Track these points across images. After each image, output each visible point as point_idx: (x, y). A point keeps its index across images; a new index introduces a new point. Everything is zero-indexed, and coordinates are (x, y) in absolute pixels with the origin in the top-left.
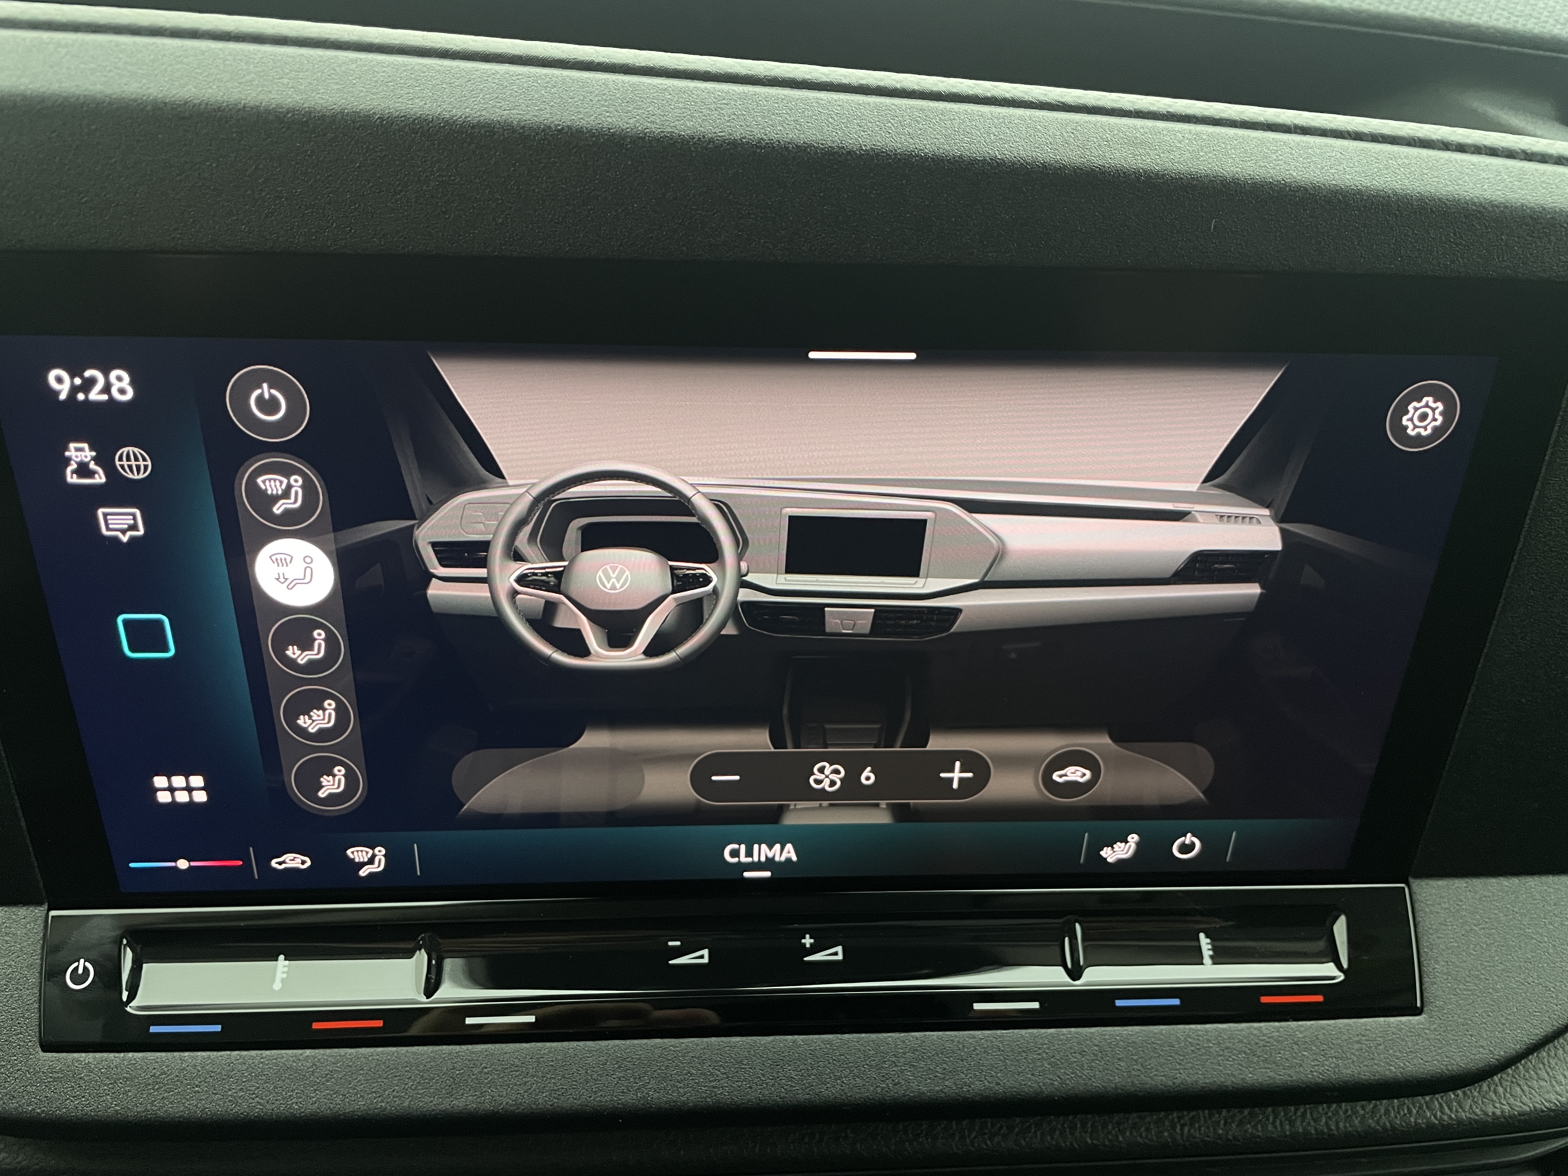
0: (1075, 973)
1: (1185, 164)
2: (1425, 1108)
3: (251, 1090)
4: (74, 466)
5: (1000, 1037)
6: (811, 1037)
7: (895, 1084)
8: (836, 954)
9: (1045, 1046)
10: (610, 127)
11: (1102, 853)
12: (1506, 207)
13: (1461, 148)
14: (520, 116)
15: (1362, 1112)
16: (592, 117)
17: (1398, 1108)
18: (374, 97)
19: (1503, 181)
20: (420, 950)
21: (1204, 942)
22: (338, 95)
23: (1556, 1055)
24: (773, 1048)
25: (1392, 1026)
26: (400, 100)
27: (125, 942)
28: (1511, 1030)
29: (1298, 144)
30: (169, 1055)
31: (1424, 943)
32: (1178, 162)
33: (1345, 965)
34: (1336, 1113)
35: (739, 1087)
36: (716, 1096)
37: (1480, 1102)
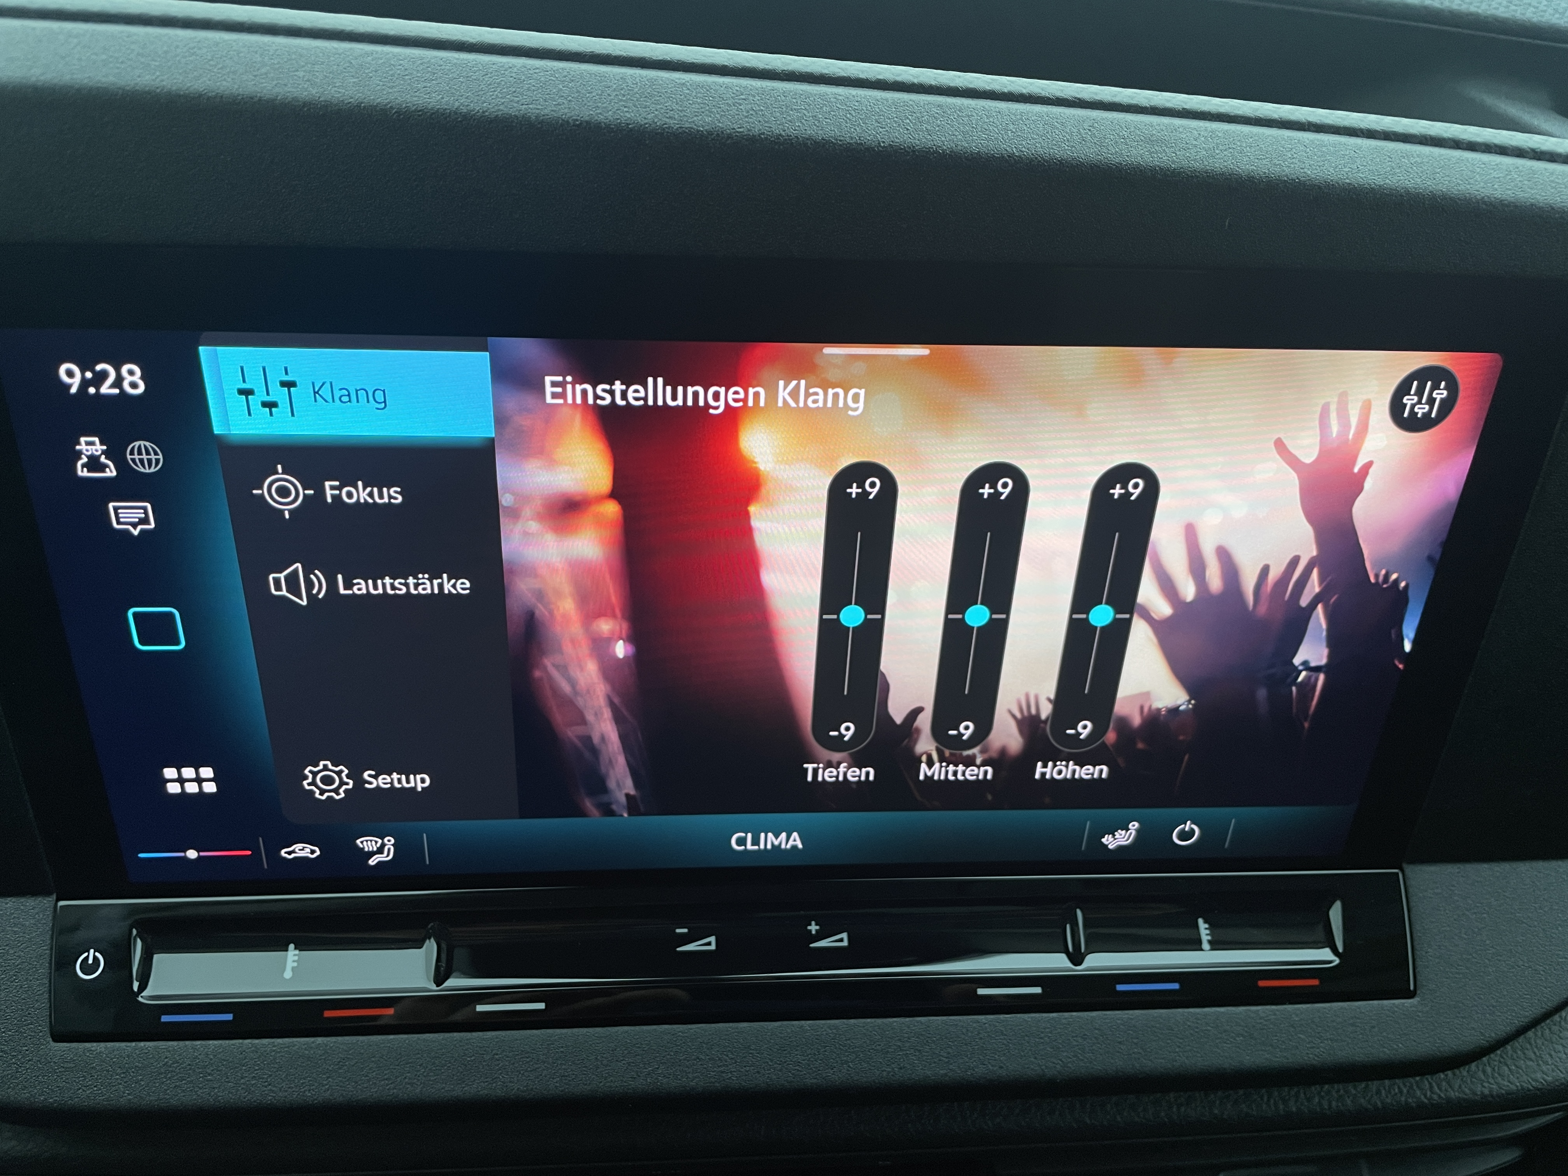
0: (1076, 958)
1: (1201, 162)
2: (1415, 1087)
3: (263, 1078)
4: (85, 460)
5: (1003, 1021)
6: (818, 1022)
7: (901, 1068)
8: (842, 940)
9: (1047, 1030)
10: (628, 122)
11: (1104, 840)
12: (1516, 206)
13: (1472, 147)
14: (537, 111)
15: (1354, 1092)
16: (610, 113)
17: (1389, 1088)
18: (390, 91)
19: (1513, 180)
20: (430, 939)
21: (1203, 928)
22: (354, 89)
23: (1542, 1035)
24: (780, 1033)
25: (1385, 1008)
26: (417, 94)
27: (135, 932)
28: (1501, 1013)
29: (1312, 141)
30: (181, 1043)
31: (1417, 927)
32: (1195, 160)
33: (1341, 950)
34: (1328, 1092)
35: (747, 1071)
36: (724, 1080)
37: (1469, 1082)
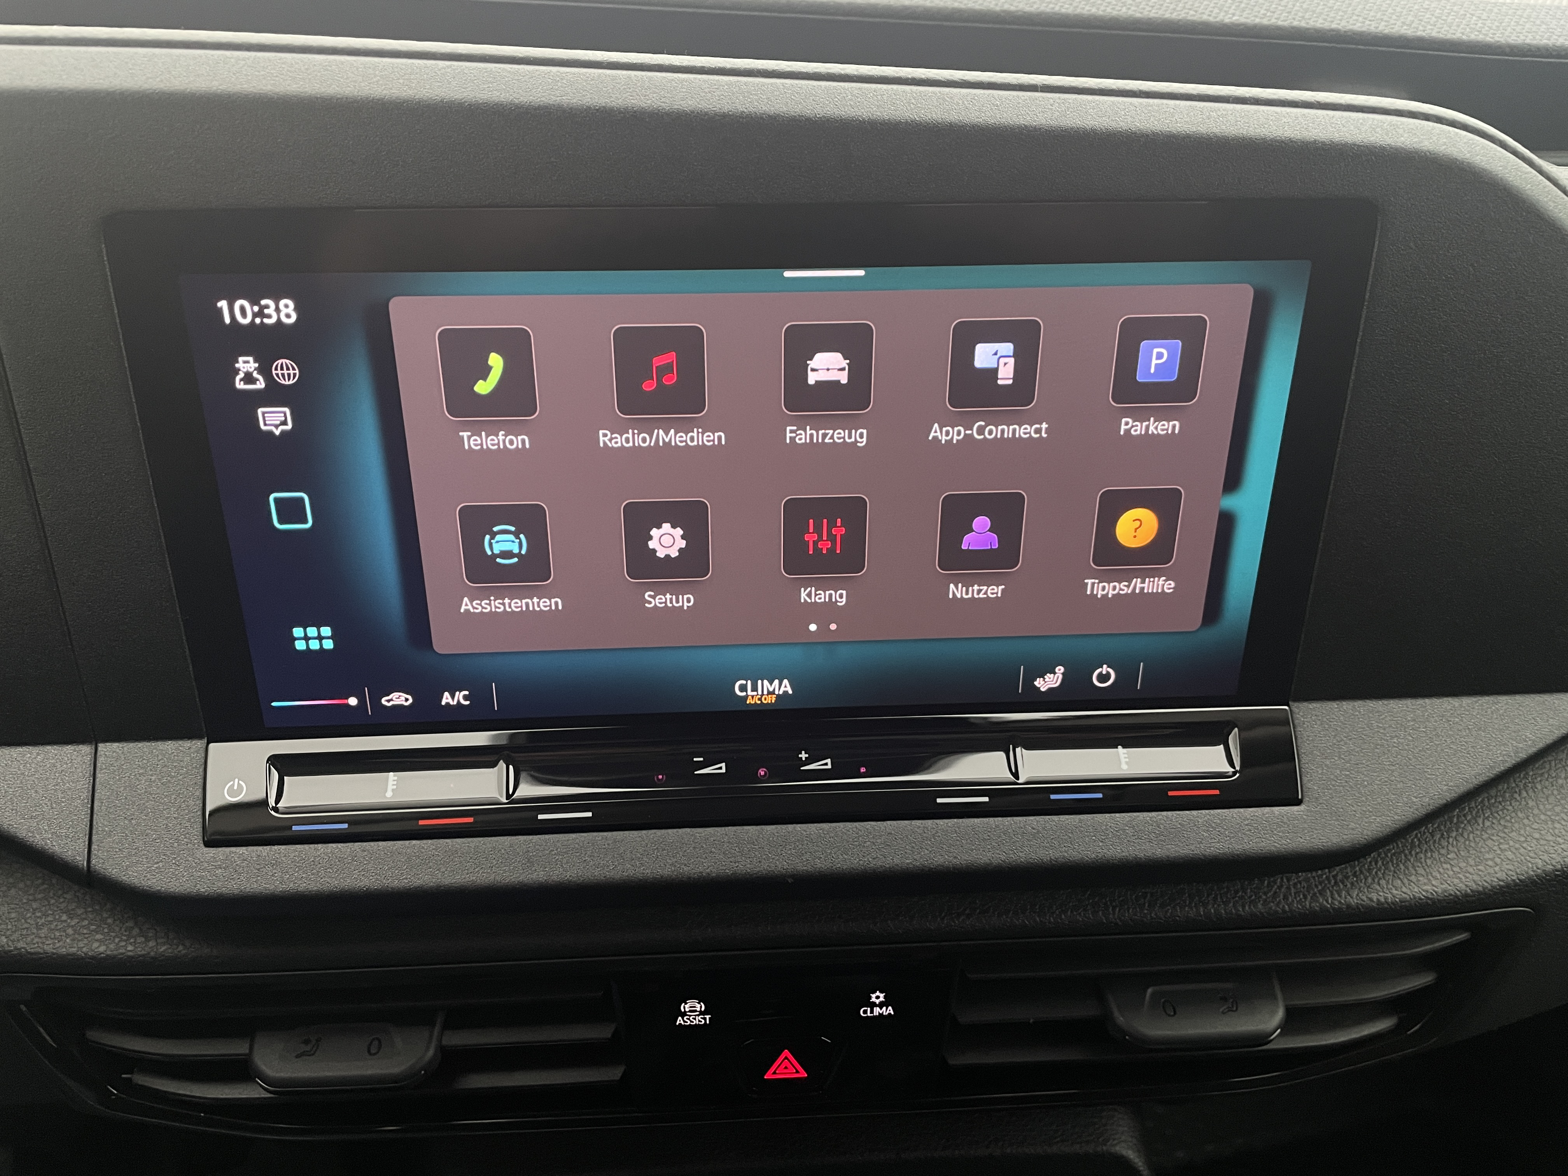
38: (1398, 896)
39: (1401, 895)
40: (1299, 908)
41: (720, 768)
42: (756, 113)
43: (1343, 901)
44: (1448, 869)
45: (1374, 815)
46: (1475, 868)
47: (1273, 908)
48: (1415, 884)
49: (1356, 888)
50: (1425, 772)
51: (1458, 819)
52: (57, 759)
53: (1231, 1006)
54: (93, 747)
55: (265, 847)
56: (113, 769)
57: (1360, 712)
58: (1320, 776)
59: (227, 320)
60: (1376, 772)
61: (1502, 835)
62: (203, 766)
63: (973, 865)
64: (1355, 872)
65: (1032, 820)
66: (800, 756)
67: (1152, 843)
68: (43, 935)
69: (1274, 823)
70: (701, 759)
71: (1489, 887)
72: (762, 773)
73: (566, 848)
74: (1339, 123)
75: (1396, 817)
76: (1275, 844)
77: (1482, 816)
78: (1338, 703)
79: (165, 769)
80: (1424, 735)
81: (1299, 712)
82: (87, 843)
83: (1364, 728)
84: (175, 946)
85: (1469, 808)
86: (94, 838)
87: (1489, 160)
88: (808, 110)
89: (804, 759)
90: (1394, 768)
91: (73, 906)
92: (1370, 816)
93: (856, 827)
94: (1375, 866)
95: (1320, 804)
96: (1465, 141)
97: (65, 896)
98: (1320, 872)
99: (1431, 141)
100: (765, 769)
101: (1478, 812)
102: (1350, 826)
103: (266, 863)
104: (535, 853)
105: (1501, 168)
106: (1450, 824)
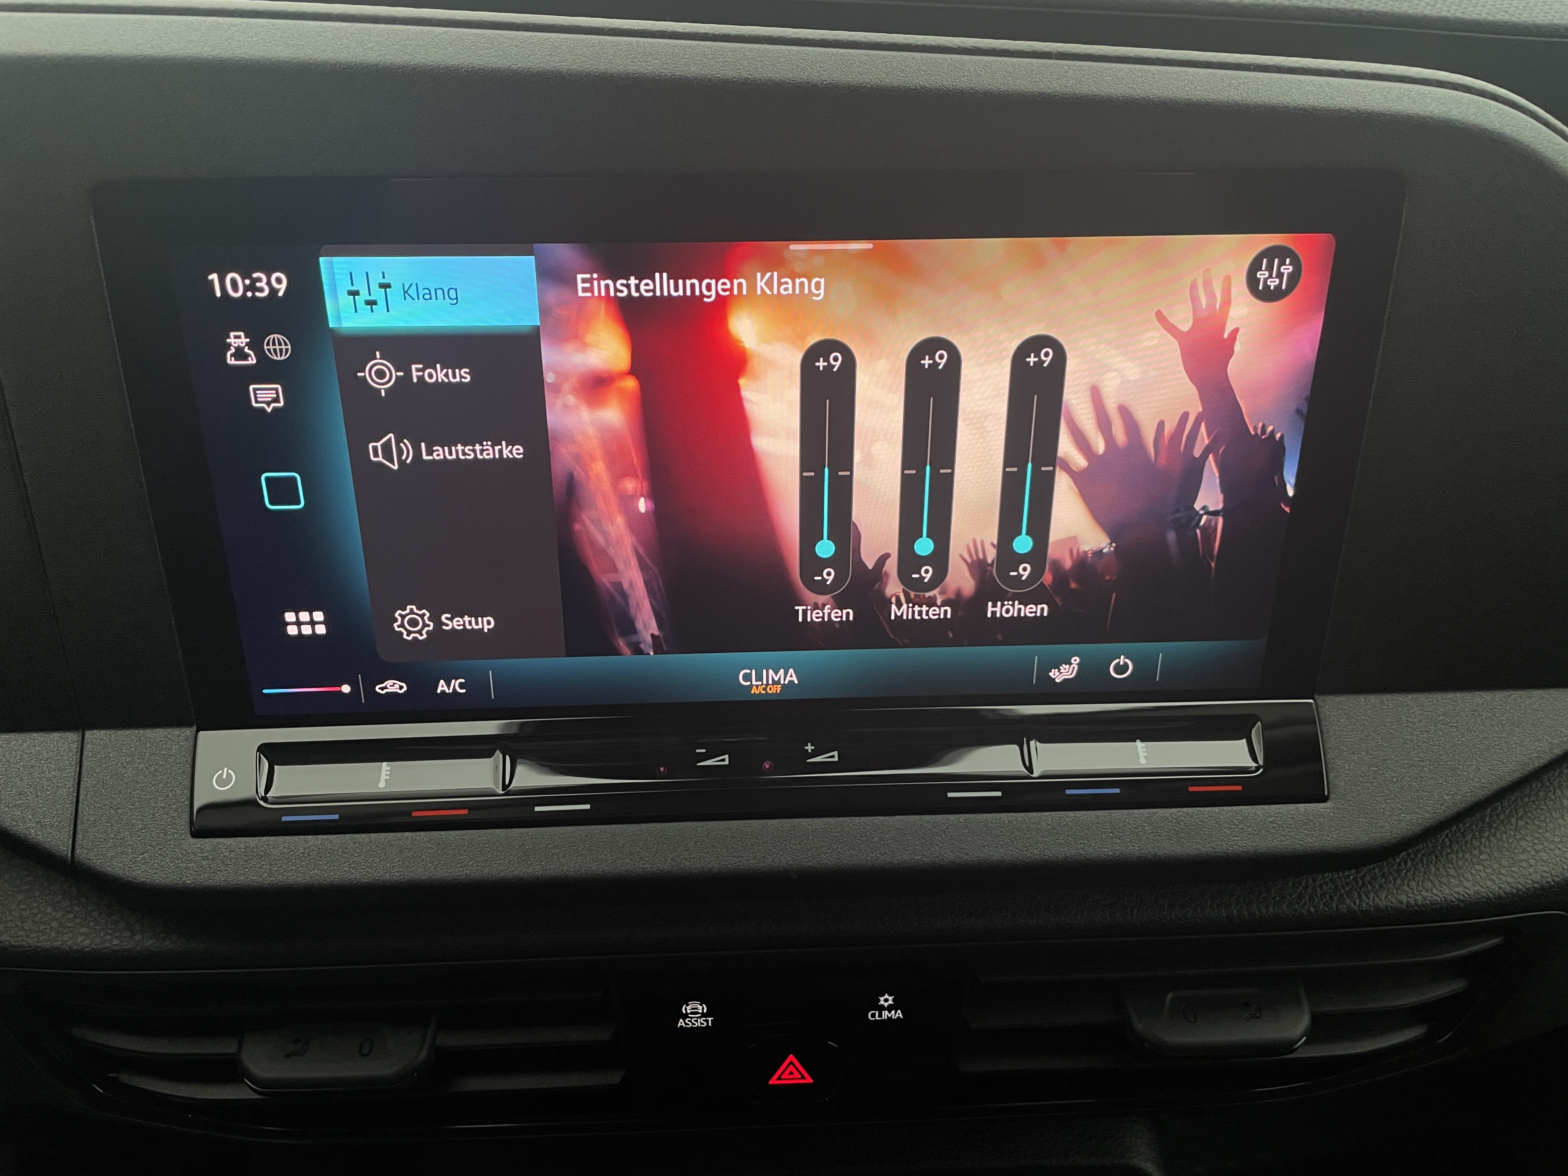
38: (1428, 899)
39: (1432, 897)
40: (1325, 911)
41: (724, 760)
42: (761, 80)
43: (1371, 903)
44: (1480, 871)
45: (1403, 813)
46: (1508, 869)
47: (1299, 910)
48: (1446, 886)
49: (1385, 889)
50: (1457, 768)
51: (1490, 818)
52: (44, 746)
53: (1254, 1013)
54: (80, 734)
55: (254, 838)
56: (100, 757)
57: (1388, 706)
58: (1347, 772)
59: (218, 294)
60: (1405, 768)
61: (1536, 835)
62: (192, 755)
63: (985, 862)
64: (1384, 873)
65: (1046, 816)
66: (806, 748)
67: (1172, 840)
68: (27, 928)
69: (1299, 821)
70: (704, 751)
71: (1524, 890)
72: (767, 766)
73: (562, 842)
74: (1365, 91)
75: (1427, 815)
76: (1301, 842)
77: (1516, 816)
78: (1365, 696)
79: (153, 757)
80: (1455, 730)
81: (1324, 706)
82: (71, 833)
83: (1392, 722)
84: (162, 941)
85: (1501, 808)
86: (79, 827)
87: (1520, 130)
88: (815, 76)
89: (810, 751)
90: (1425, 764)
91: (59, 898)
92: (1400, 814)
93: (864, 822)
94: (1404, 867)
95: (1348, 800)
96: (1495, 110)
97: (52, 888)
98: (1347, 873)
99: (1460, 110)
100: (770, 763)
101: (1511, 811)
102: (1379, 824)
103: (255, 855)
104: (531, 847)
105: (1532, 139)
106: (1483, 823)
